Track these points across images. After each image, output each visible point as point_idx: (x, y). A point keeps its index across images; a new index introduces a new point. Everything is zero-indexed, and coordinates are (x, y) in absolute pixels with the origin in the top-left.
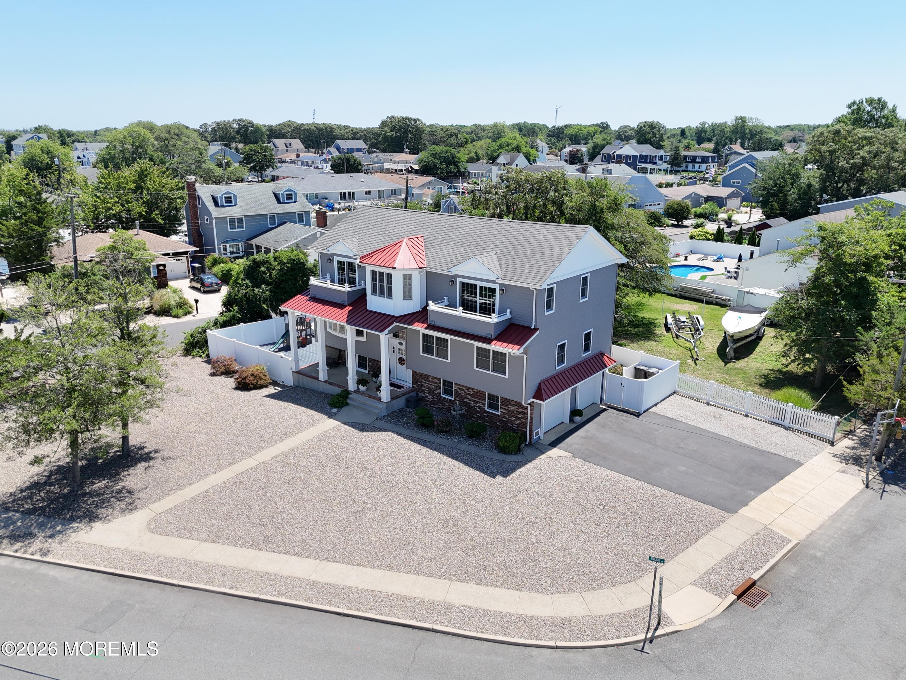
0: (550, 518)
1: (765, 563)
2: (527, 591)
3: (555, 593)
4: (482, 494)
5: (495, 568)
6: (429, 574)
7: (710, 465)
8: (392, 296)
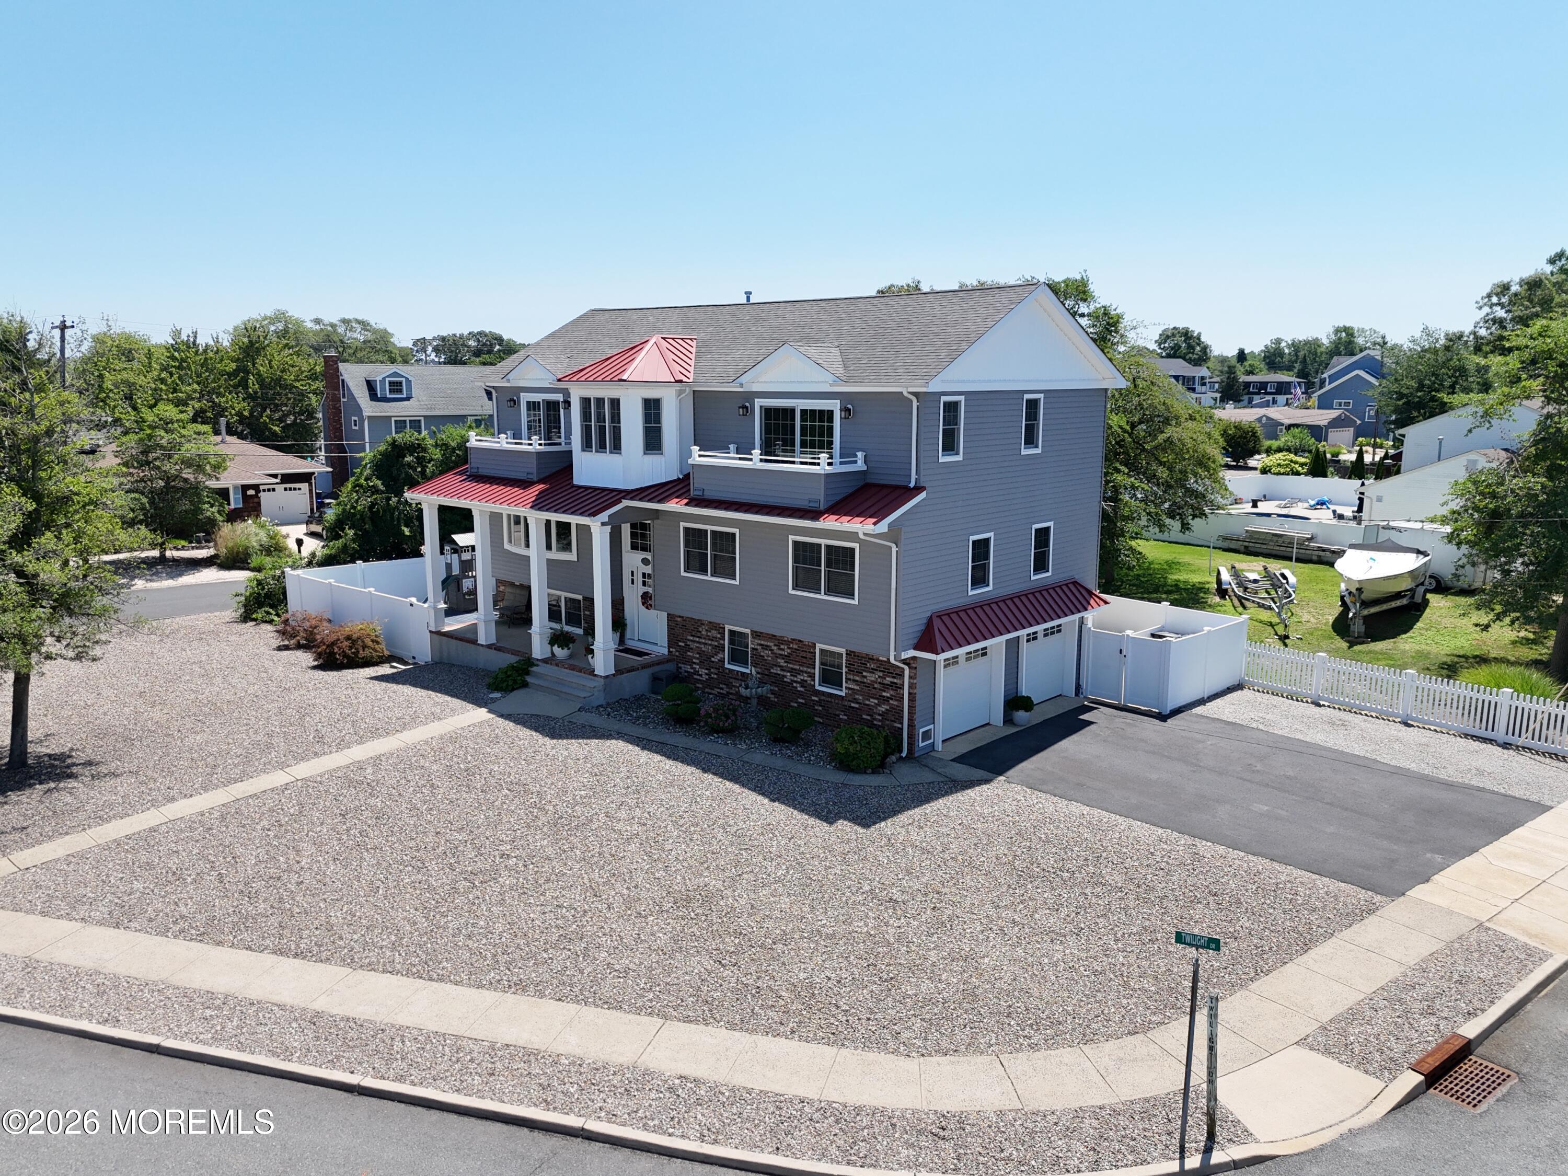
0: (938, 893)
1: (1492, 1002)
2: (856, 1048)
3: (930, 1055)
4: (783, 843)
5: (784, 994)
6: (615, 1005)
7: (1327, 803)
8: (620, 449)
